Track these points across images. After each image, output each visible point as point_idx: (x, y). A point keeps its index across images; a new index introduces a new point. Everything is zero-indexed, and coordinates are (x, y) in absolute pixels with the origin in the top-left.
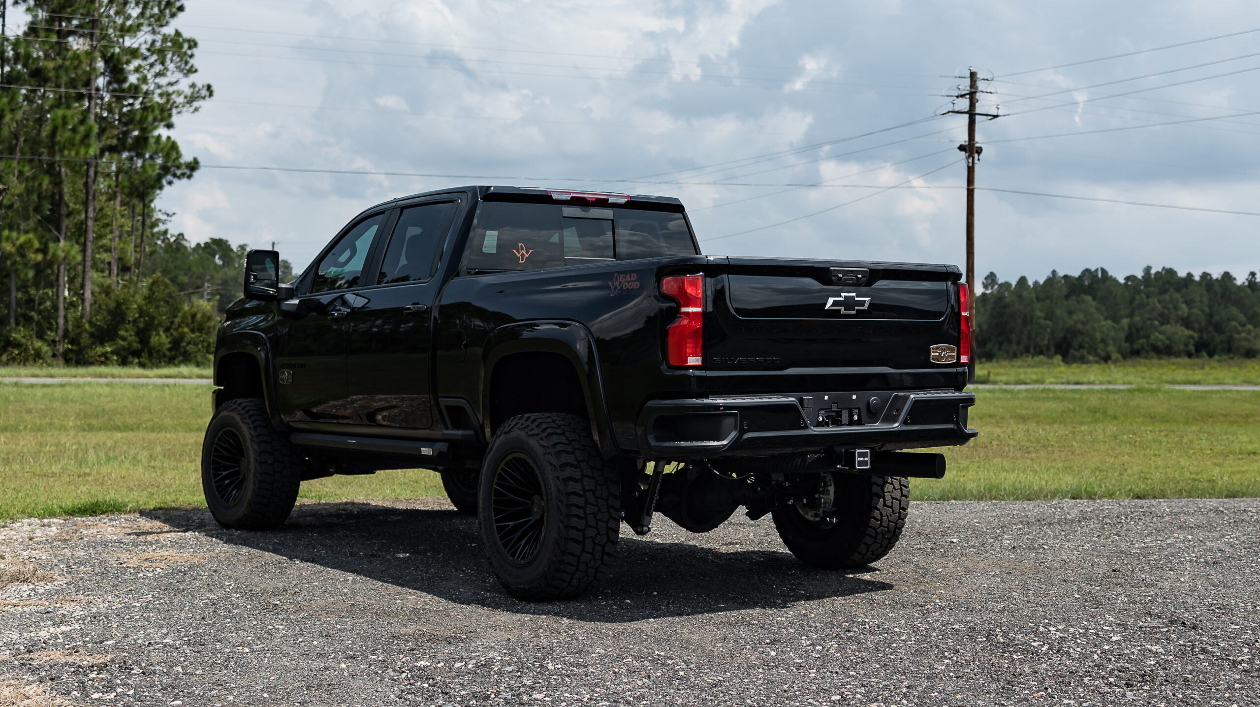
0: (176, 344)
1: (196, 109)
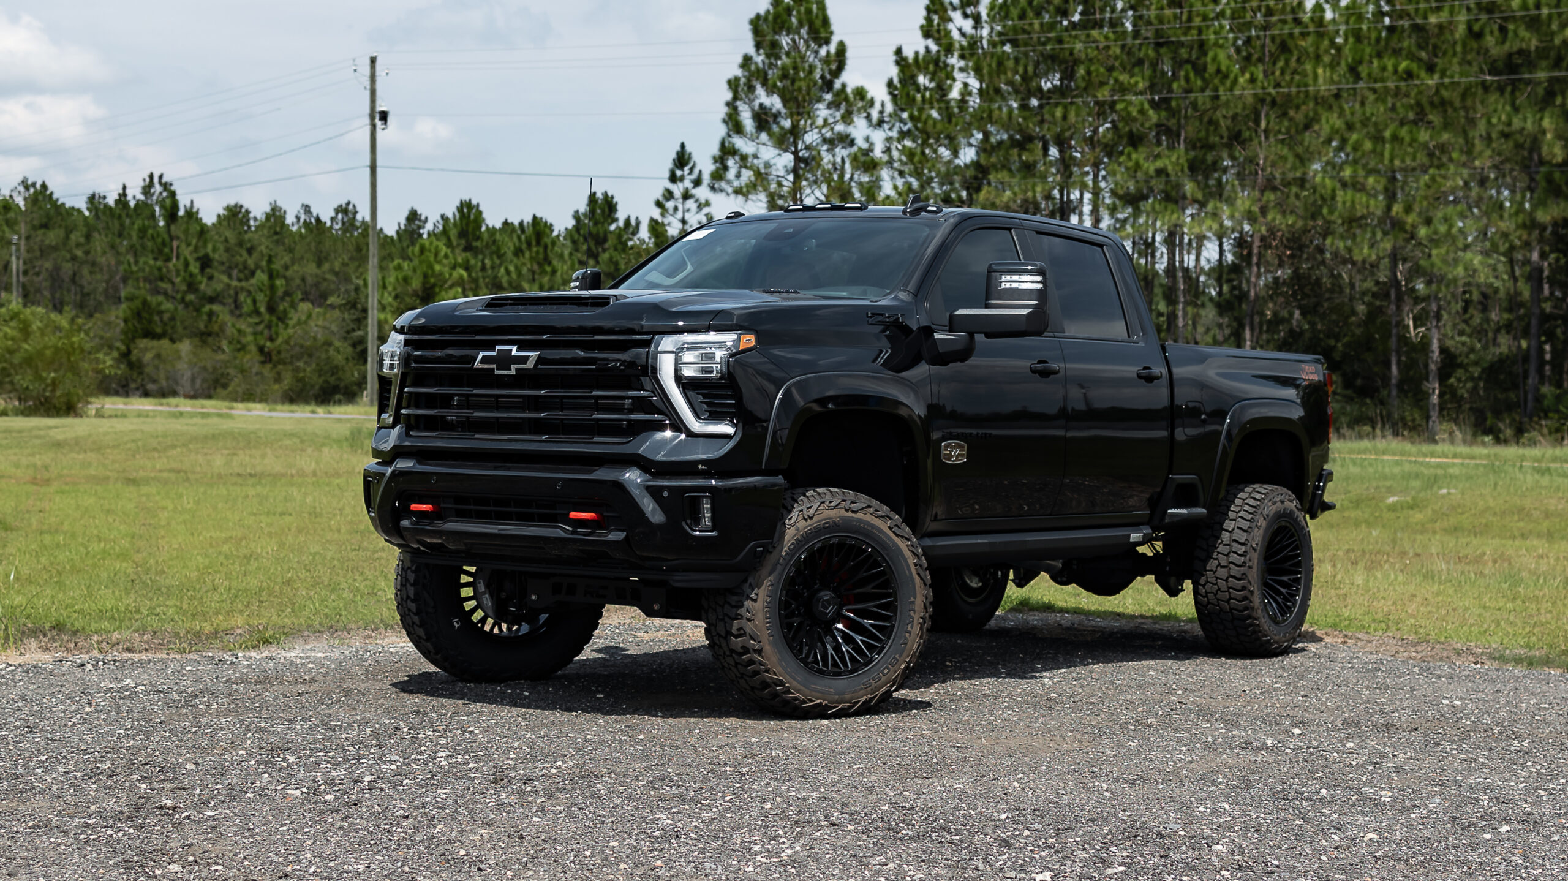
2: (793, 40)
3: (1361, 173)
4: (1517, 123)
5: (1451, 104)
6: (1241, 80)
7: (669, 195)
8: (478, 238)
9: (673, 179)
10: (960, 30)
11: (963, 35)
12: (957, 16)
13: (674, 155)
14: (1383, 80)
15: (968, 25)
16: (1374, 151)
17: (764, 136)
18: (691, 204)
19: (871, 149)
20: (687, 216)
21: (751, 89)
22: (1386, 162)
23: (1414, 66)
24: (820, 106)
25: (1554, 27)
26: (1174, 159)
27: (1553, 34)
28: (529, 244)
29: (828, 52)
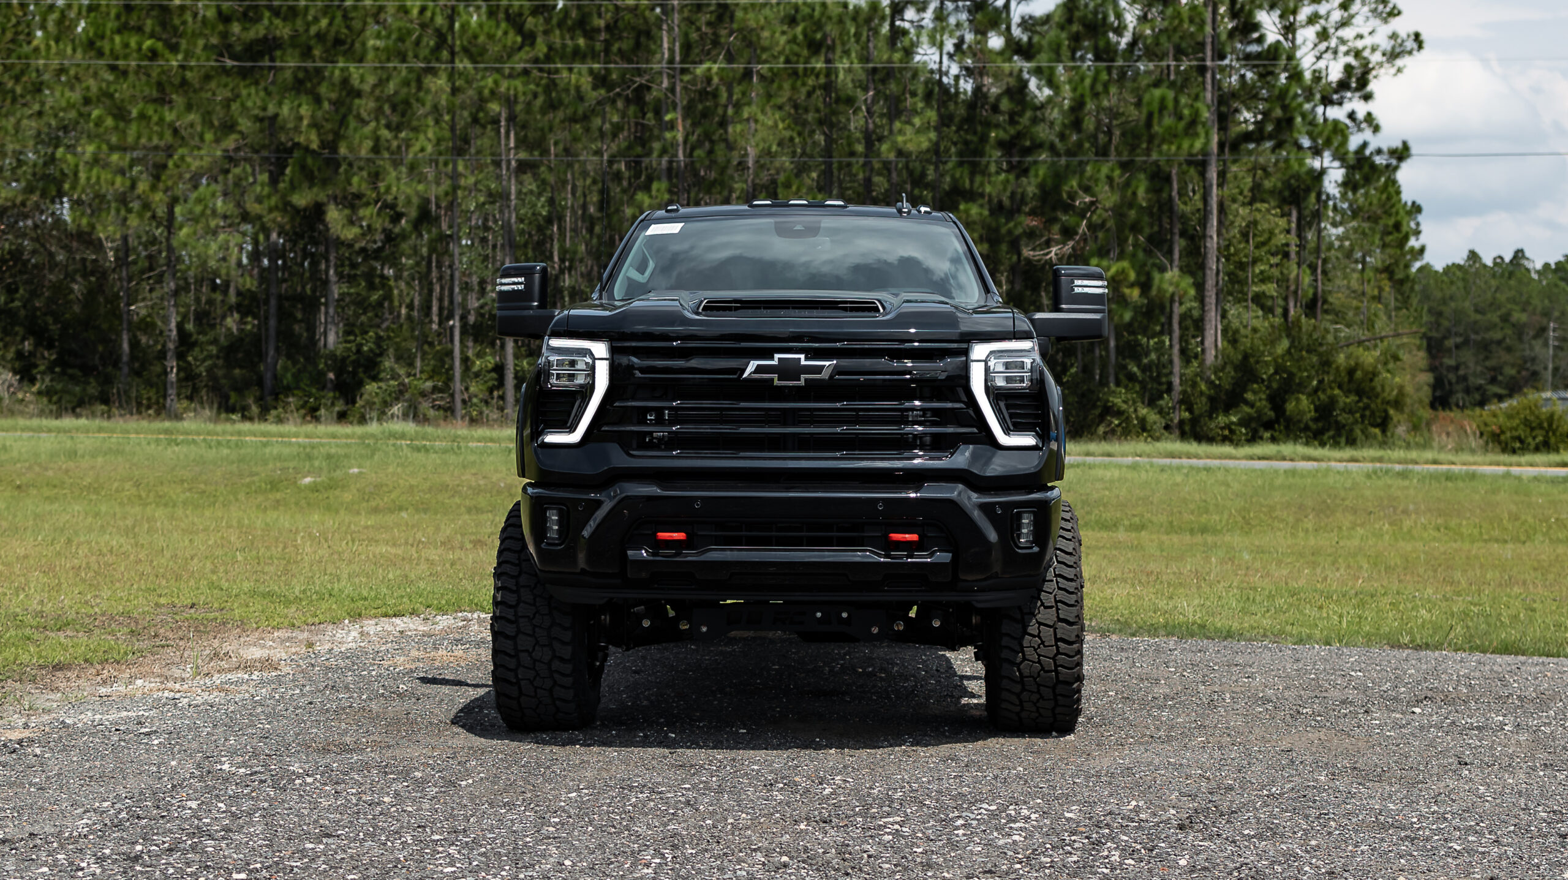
0: (1325, 412)
1: (1399, 70)
3: (104, 147)
4: (272, 108)
5: (192, 84)
14: (126, 57)
16: (116, 128)
23: (159, 45)
27: (308, 24)
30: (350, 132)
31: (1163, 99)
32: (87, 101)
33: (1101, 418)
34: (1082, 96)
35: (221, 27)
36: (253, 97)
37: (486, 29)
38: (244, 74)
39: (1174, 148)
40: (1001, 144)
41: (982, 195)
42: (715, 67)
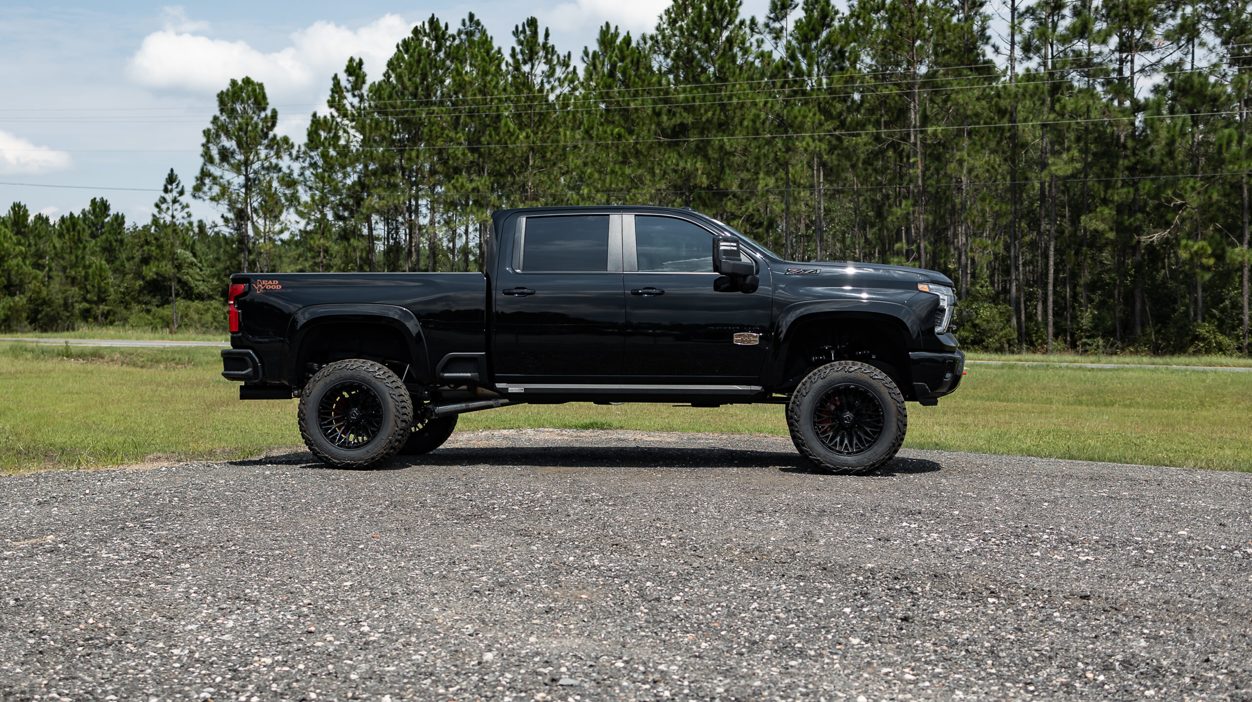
2: (244, 108)
3: (593, 191)
4: (682, 164)
5: (641, 153)
6: (521, 137)
7: (163, 200)
8: (26, 226)
9: (166, 190)
10: (351, 104)
11: (353, 107)
12: (349, 95)
13: (167, 176)
14: (605, 139)
15: (356, 101)
16: (600, 179)
17: (226, 166)
18: (177, 206)
19: (291, 174)
20: (175, 213)
21: (218, 136)
22: (607, 185)
23: (623, 130)
24: (262, 147)
25: (702, 111)
26: (483, 182)
27: (701, 115)
28: (68, 230)
29: (266, 116)
30: (726, 177)
31: (1230, 135)
32: (585, 164)
33: (1192, 342)
34: (1173, 136)
35: (656, 119)
36: (672, 158)
37: (802, 113)
38: (669, 145)
39: (1236, 167)
40: (1128, 168)
41: (1112, 202)
42: (940, 129)
